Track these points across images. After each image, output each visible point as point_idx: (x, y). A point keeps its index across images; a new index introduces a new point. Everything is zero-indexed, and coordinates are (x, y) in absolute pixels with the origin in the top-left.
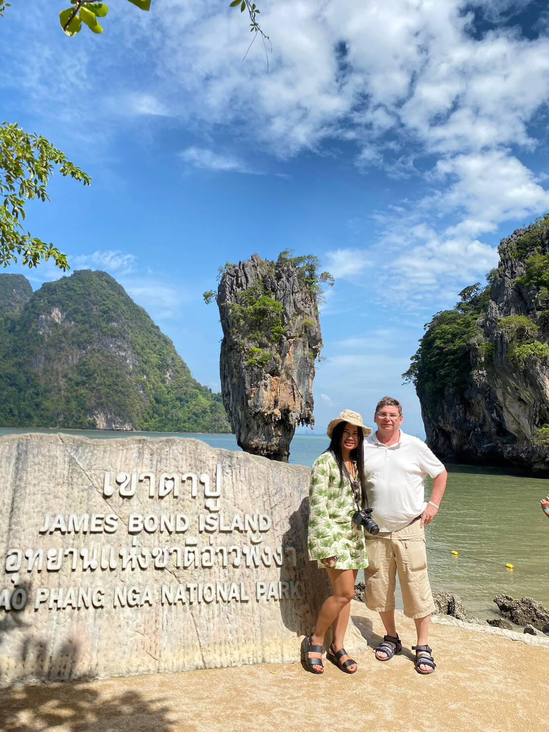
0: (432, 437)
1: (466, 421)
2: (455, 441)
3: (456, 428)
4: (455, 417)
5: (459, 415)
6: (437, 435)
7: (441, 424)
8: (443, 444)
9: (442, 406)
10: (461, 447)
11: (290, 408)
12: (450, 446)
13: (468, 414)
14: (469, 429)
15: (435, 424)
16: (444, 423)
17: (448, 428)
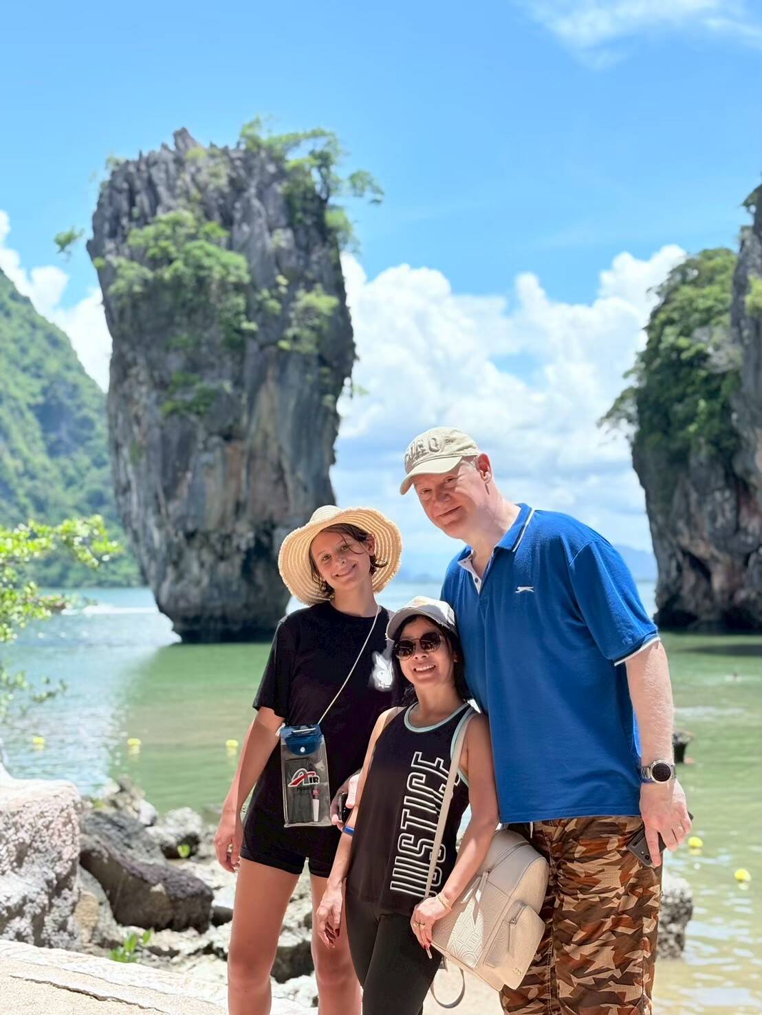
0: (668, 573)
1: (738, 529)
2: (718, 581)
3: (718, 547)
4: (713, 519)
5: (724, 515)
6: (679, 569)
7: (685, 541)
8: (694, 590)
9: (686, 496)
10: (731, 597)
11: (276, 518)
12: (709, 594)
13: (744, 511)
14: (747, 550)
15: (674, 542)
16: (692, 538)
17: (702, 550)
